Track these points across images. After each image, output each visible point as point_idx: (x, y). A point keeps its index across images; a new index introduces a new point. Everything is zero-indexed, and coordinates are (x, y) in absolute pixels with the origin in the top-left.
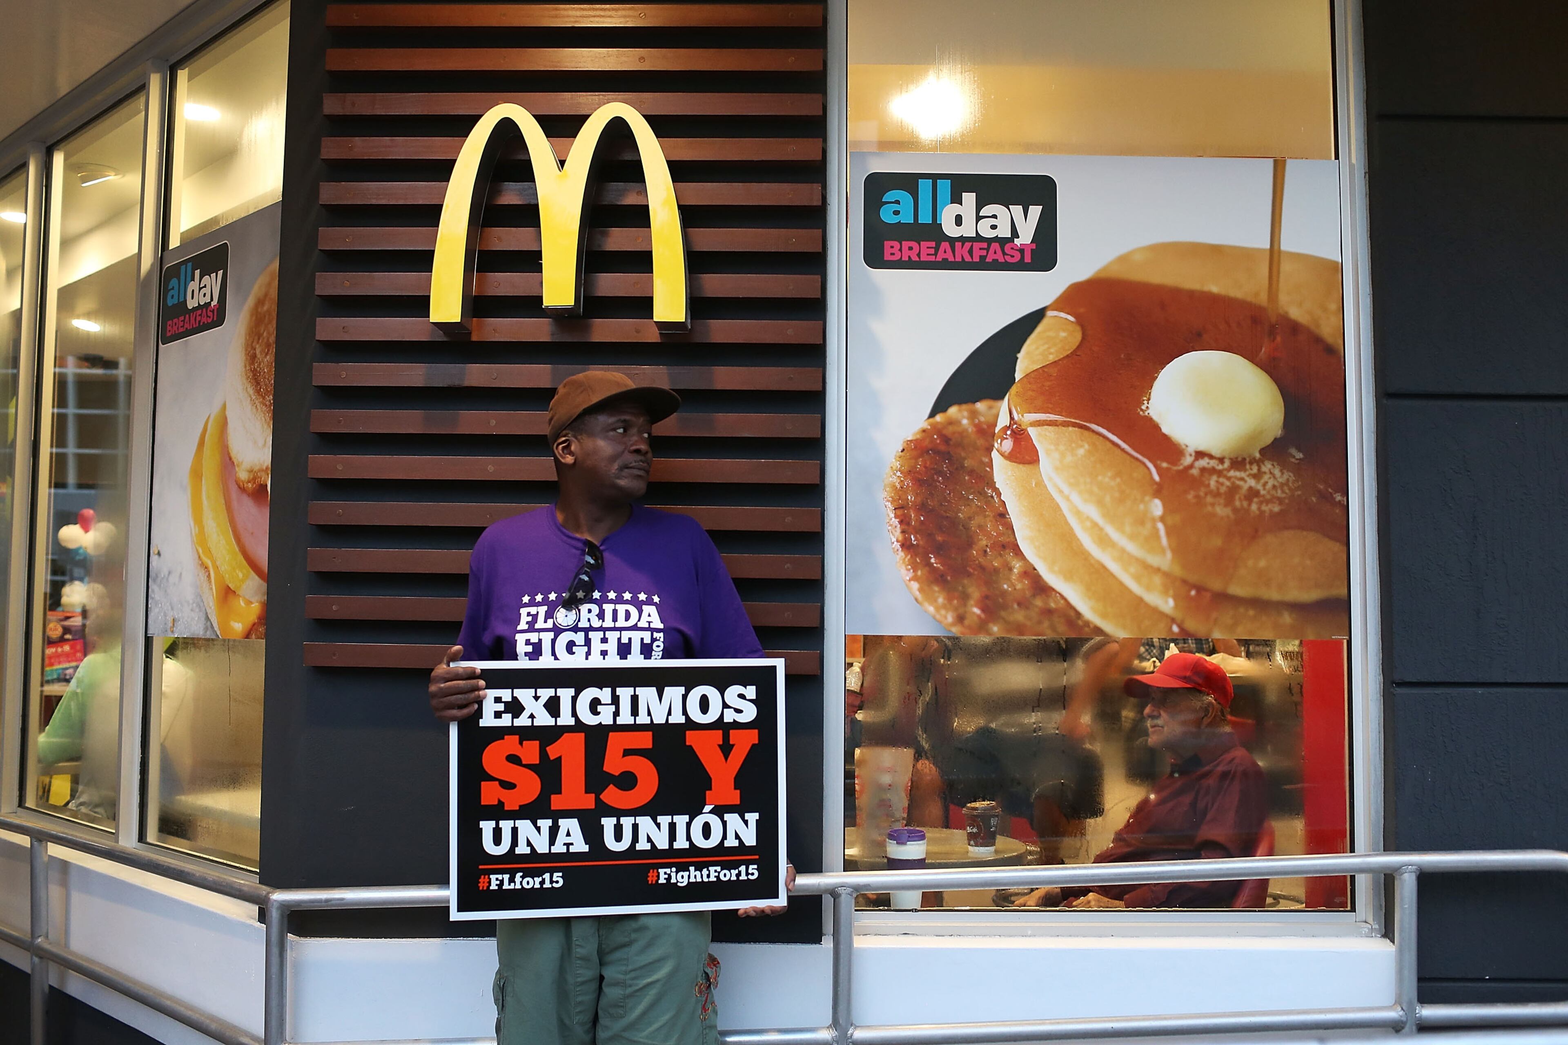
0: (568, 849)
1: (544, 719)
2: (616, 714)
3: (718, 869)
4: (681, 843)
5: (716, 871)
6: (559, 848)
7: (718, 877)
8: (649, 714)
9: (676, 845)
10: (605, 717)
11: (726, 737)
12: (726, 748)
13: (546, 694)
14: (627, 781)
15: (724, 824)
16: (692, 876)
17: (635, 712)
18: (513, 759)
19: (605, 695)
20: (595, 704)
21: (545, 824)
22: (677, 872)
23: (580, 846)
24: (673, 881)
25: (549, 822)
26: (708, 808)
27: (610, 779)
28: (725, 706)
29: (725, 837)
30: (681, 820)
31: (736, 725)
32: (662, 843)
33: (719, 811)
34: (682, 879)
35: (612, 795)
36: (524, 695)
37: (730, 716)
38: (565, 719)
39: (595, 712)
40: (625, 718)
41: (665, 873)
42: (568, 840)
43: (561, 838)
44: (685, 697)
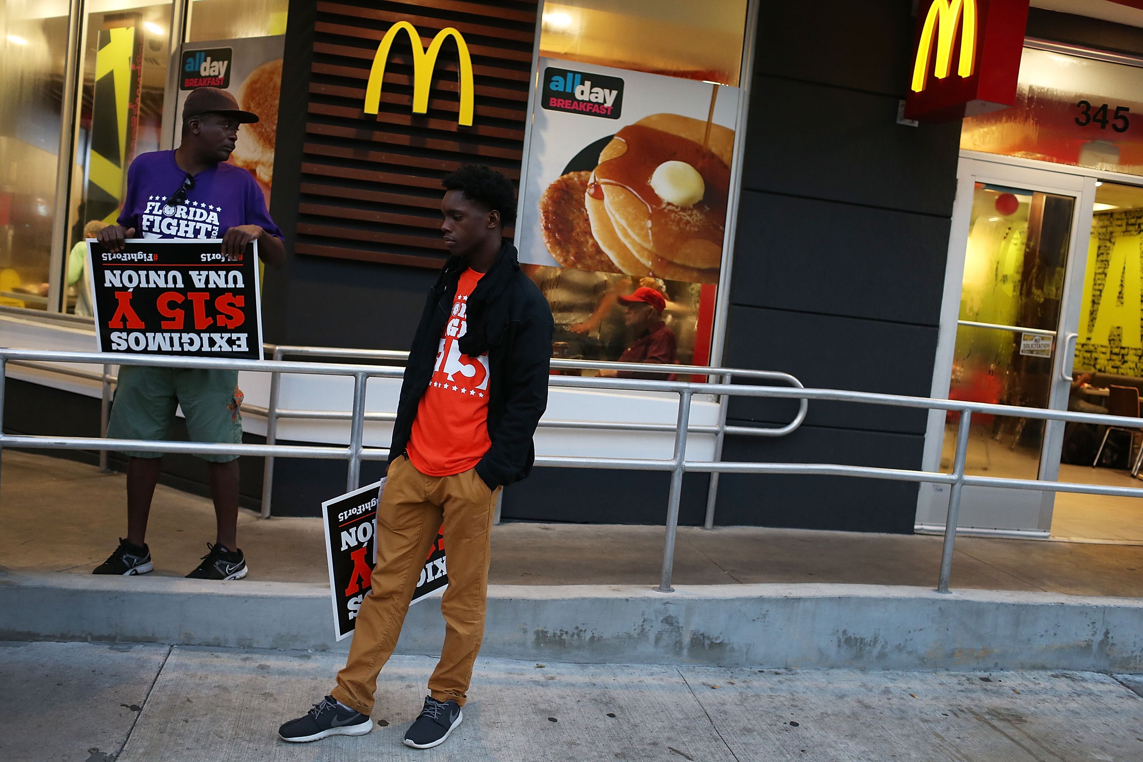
0: (199, 273)
1: (216, 336)
2: (180, 338)
3: (122, 259)
4: (143, 273)
5: (124, 258)
6: (204, 273)
7: (123, 255)
8: (164, 338)
9: (145, 272)
10: (186, 337)
11: (125, 325)
12: (124, 319)
13: (216, 349)
14: (172, 305)
15: (122, 282)
16: (136, 256)
17: (171, 339)
18: (229, 317)
19: (187, 348)
20: (191, 343)
21: (211, 285)
22: (143, 259)
23: (193, 274)
24: (145, 255)
25: (210, 286)
26: (131, 290)
27: (181, 306)
28: (127, 340)
29: (121, 275)
30: (143, 285)
31: (121, 331)
32: (152, 273)
33: (125, 288)
34: (140, 255)
35: (180, 299)
36: (226, 348)
37: (124, 335)
38: (205, 336)
39: (191, 339)
40: (176, 336)
41: (149, 259)
42: (200, 277)
43: (203, 278)
44: (147, 345)
